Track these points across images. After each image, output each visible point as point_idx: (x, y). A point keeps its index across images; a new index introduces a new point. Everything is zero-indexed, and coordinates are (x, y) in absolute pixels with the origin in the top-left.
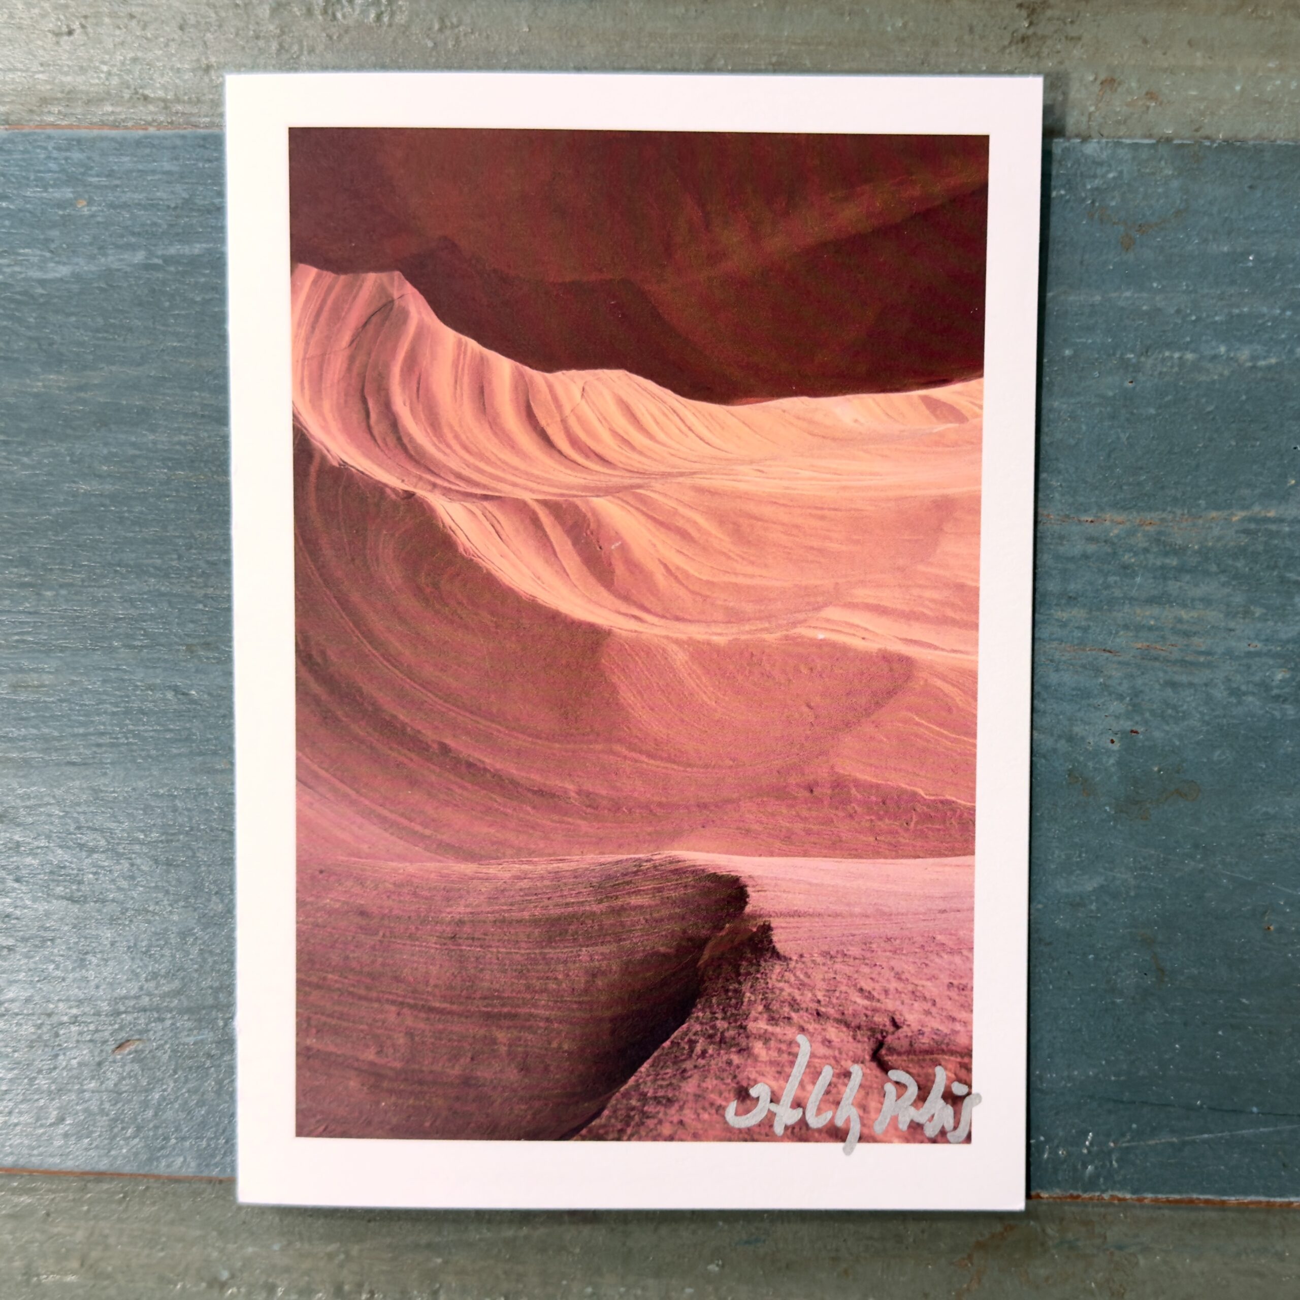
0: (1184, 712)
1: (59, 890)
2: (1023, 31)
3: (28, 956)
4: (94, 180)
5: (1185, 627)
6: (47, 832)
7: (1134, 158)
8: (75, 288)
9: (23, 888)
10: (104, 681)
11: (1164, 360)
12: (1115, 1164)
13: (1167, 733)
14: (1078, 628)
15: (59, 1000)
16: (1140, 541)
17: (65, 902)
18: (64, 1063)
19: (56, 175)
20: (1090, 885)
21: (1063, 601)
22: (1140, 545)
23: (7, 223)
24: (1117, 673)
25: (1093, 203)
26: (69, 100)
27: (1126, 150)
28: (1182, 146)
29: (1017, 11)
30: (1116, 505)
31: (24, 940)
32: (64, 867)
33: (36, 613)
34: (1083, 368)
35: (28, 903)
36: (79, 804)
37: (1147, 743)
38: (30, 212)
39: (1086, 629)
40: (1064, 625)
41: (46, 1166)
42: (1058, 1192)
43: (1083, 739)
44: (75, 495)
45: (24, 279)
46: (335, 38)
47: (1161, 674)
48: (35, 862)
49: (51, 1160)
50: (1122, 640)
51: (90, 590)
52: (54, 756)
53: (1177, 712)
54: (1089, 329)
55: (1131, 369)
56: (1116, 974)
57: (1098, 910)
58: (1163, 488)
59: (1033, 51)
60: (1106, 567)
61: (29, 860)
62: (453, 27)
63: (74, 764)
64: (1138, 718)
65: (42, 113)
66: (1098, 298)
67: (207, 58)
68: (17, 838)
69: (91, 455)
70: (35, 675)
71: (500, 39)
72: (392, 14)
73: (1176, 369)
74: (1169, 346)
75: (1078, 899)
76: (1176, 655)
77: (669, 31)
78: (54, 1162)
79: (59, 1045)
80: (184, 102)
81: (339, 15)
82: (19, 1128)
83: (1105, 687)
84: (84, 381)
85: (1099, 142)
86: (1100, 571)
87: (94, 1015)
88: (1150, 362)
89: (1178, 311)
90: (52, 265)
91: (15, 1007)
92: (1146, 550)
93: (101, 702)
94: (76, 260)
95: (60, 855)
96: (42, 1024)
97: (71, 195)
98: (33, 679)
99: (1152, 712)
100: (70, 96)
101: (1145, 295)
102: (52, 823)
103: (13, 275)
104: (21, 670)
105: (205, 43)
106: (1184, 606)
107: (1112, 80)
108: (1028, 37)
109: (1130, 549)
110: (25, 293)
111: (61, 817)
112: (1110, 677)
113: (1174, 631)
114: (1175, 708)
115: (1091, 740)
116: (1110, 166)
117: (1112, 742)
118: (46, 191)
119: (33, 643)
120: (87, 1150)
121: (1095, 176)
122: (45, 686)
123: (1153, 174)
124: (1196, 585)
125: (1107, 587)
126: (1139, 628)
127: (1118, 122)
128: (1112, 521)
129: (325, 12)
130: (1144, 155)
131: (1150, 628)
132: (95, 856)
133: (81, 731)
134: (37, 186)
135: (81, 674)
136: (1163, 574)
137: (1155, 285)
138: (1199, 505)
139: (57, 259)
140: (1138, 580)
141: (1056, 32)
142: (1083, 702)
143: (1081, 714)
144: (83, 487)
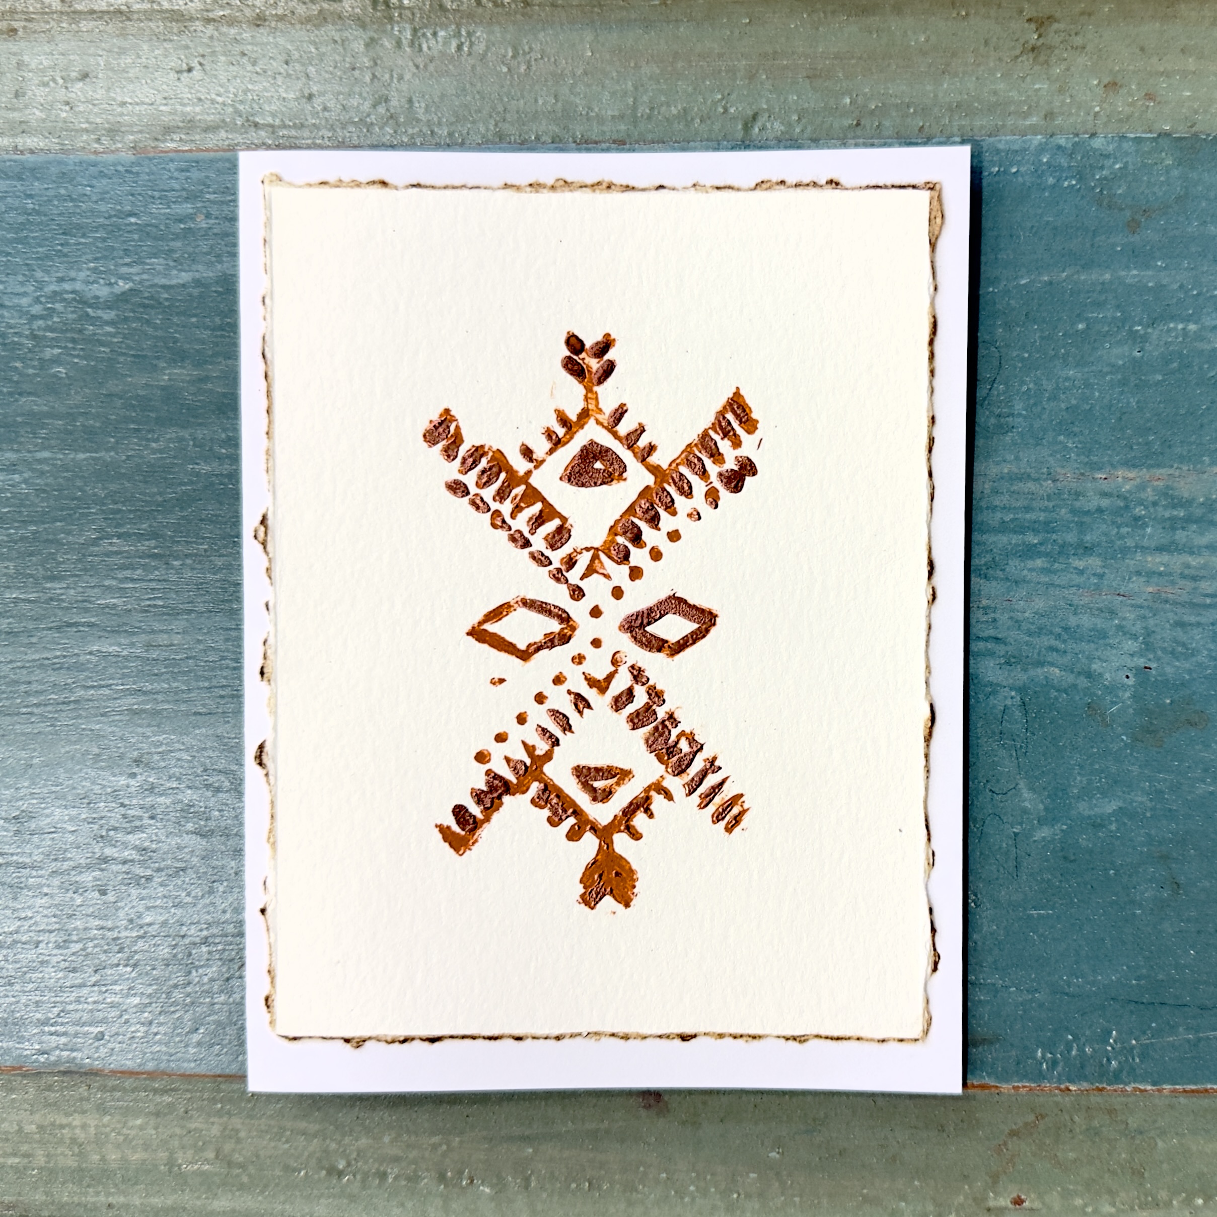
0: (1193, 649)
1: (190, 826)
2: (1033, 42)
3: (162, 884)
4: (212, 197)
5: (1193, 572)
6: (178, 774)
7: (1137, 151)
8: (196, 292)
9: (158, 824)
10: (227, 640)
11: (1169, 330)
12: (1137, 1060)
13: (1178, 668)
14: (1094, 575)
15: (191, 924)
16: (1149, 494)
17: (194, 836)
18: (197, 979)
19: (179, 194)
20: (1110, 807)
21: (1081, 551)
22: (1151, 499)
23: (136, 237)
24: (1131, 616)
25: (1101, 191)
26: (189, 128)
27: (1131, 143)
28: (1180, 139)
29: (1027, 25)
30: (1129, 464)
31: (159, 870)
32: (193, 806)
33: (164, 580)
34: (1095, 341)
35: (163, 838)
36: (205, 749)
37: (1159, 678)
38: (156, 227)
39: (1101, 576)
40: (1081, 572)
41: (182, 1071)
42: (1085, 1085)
43: (1101, 675)
44: (198, 475)
45: (152, 286)
46: (421, 66)
47: (1171, 615)
48: (168, 801)
49: (185, 1065)
50: (1136, 584)
51: (213, 558)
52: (183, 707)
53: (1187, 649)
54: (1099, 305)
55: (1139, 340)
56: (1135, 888)
57: (1118, 829)
58: (1170, 447)
59: (1042, 58)
60: (1119, 520)
61: (162, 800)
62: (524, 53)
63: (200, 714)
64: (1151, 656)
65: (164, 141)
66: (1107, 276)
67: (309, 89)
68: (151, 780)
69: (212, 440)
70: (165, 636)
71: (566, 63)
72: (472, 44)
73: (1181, 339)
74: (1173, 318)
75: (1099, 820)
76: (1185, 598)
77: (716, 51)
78: (189, 1067)
79: (192, 963)
80: (289, 126)
81: (425, 47)
82: (158, 1037)
83: (1120, 628)
84: (204, 374)
85: (1105, 137)
86: (1113, 523)
87: (221, 936)
88: (1157, 332)
89: (1181, 287)
90: (175, 272)
91: (152, 930)
92: (1155, 504)
93: (223, 658)
94: (194, 267)
95: (189, 795)
96: (176, 945)
97: (191, 211)
98: (163, 639)
99: (1164, 650)
100: (190, 125)
101: (1150, 273)
102: (182, 767)
103: (140, 282)
104: (153, 632)
105: (308, 76)
106: (1192, 553)
107: (1115, 84)
108: (1038, 48)
109: (1141, 502)
110: (151, 298)
111: (189, 761)
112: (1124, 619)
113: (1183, 576)
114: (1184, 645)
115: (1107, 675)
116: (1116, 158)
117: (1127, 677)
118: (169, 207)
119: (163, 607)
120: (218, 1055)
121: (1102, 168)
122: (174, 645)
123: (1156, 164)
124: (1202, 534)
125: (1122, 537)
126: (1151, 574)
127: (1120, 121)
128: (1124, 478)
129: (412, 44)
130: (1146, 147)
131: (1160, 574)
132: (220, 795)
133: (206, 684)
134: (161, 204)
135: (205, 634)
136: (1173, 524)
137: (1159, 263)
138: (1203, 462)
139: (180, 267)
140: (1149, 530)
141: (1062, 42)
142: (1101, 642)
143: (1099, 653)
144: (205, 468)
